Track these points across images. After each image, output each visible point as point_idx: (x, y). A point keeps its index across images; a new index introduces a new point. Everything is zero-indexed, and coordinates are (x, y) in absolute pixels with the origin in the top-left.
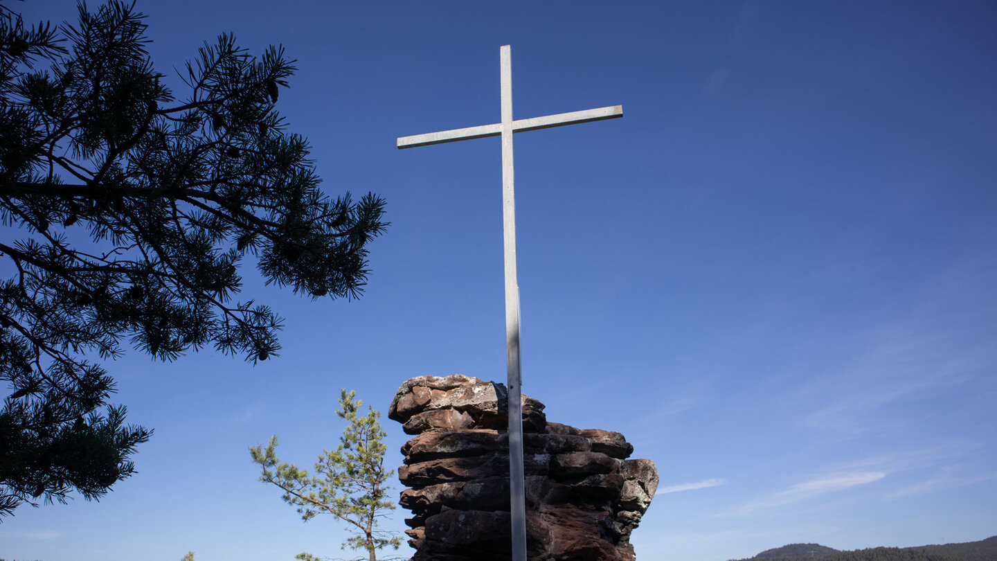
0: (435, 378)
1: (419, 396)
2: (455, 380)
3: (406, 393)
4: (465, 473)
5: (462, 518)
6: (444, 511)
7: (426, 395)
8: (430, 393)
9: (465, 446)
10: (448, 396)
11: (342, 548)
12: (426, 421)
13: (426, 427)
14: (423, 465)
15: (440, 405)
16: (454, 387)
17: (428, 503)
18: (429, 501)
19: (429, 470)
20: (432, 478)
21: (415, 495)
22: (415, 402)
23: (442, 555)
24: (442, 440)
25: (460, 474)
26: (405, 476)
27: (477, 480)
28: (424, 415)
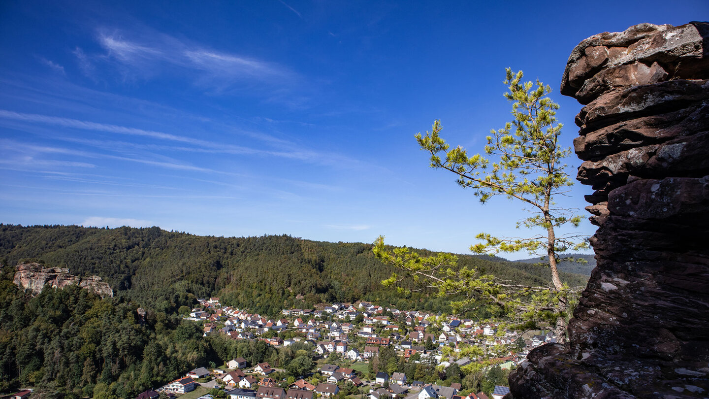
0: (612, 34)
1: (593, 57)
2: (638, 31)
3: (578, 59)
4: (658, 133)
5: (655, 188)
6: (631, 182)
7: (602, 54)
8: (607, 52)
9: (657, 100)
10: (629, 52)
11: (518, 227)
12: (603, 81)
13: (604, 88)
14: (602, 131)
15: (620, 63)
16: (636, 40)
17: (610, 175)
18: (611, 172)
19: (609, 136)
20: (615, 145)
21: (594, 167)
22: (588, 65)
23: (630, 232)
24: (624, 99)
25: (652, 136)
26: (582, 147)
27: (676, 140)
28: (600, 76)
